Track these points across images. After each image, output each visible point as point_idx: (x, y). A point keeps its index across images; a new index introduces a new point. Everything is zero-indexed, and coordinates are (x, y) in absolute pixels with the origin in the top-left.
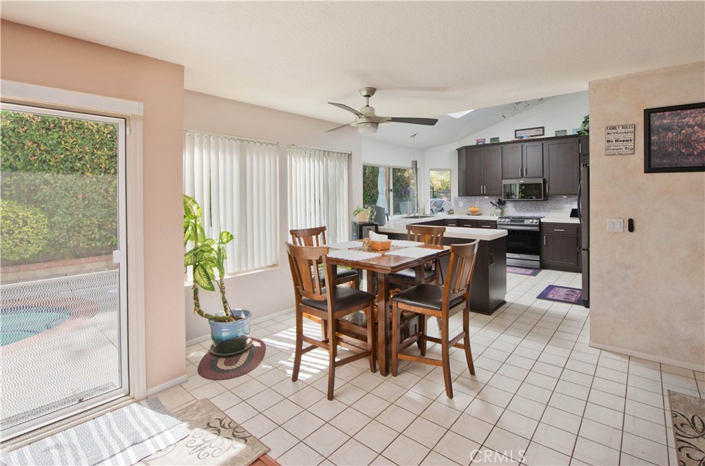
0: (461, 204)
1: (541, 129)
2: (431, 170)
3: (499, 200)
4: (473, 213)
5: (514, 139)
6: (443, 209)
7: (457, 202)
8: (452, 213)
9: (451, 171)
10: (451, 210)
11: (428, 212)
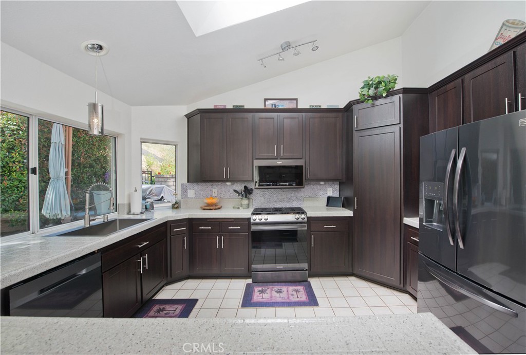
0: (191, 193)
1: (295, 101)
2: (143, 141)
3: (245, 187)
4: (210, 207)
5: (263, 107)
6: (162, 197)
7: (185, 190)
8: (177, 208)
9: (176, 146)
10: (176, 203)
11: (137, 207)
